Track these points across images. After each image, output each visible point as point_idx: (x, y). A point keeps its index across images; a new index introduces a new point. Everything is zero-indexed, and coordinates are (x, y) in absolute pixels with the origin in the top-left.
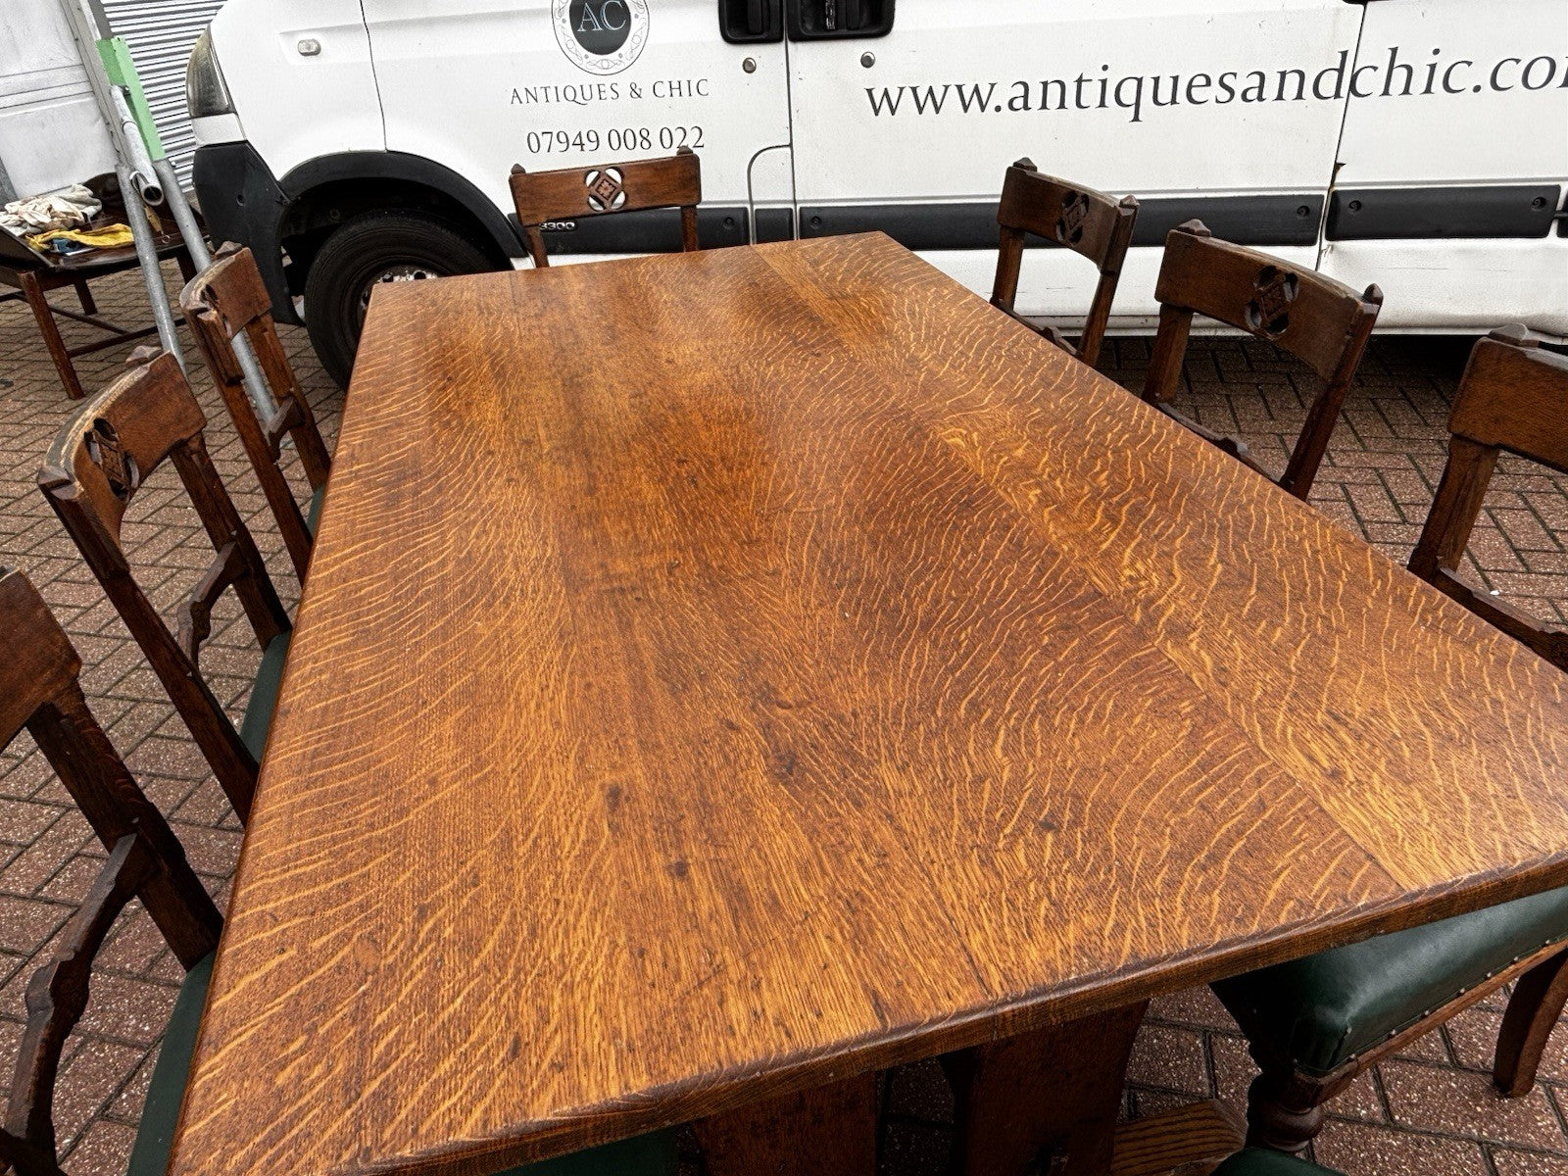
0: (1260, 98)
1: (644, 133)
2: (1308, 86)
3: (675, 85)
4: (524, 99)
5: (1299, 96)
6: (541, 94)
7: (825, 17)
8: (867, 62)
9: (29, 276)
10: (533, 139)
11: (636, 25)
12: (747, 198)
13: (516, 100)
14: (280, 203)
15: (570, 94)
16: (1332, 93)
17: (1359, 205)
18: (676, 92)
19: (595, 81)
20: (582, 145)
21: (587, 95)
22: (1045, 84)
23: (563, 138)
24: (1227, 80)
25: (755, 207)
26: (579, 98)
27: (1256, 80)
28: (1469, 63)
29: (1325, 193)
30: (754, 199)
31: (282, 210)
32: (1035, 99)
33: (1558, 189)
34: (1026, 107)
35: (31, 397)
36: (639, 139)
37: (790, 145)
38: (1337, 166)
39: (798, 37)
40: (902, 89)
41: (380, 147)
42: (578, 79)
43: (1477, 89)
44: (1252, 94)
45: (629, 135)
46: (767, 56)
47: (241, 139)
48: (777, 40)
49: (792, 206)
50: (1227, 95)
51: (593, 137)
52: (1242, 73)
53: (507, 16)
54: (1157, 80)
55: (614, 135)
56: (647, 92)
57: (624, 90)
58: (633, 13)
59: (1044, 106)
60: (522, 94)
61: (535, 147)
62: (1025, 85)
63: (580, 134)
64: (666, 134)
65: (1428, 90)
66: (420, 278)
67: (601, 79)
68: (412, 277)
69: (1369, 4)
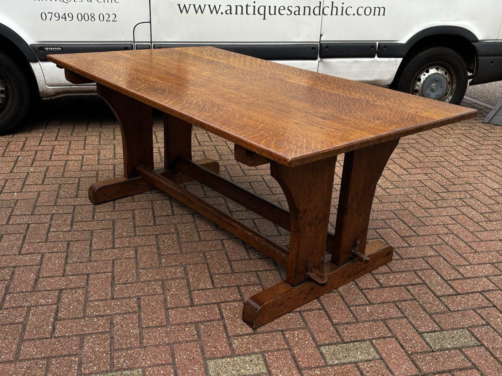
0: (299, 14)
1: (93, 15)
2: (312, 12)
5: (309, 14)
10: (43, 15)
12: (133, 40)
16: (318, 14)
17: (327, 47)
18: (106, 1)
20: (65, 18)
22: (236, 6)
23: (57, 15)
24: (290, 8)
25: (135, 44)
26: (66, 1)
27: (297, 9)
28: (351, 7)
29: (318, 44)
30: (135, 40)
32: (234, 11)
33: (376, 43)
34: (231, 13)
36: (90, 17)
37: (150, 22)
38: (321, 35)
40: (190, 5)
44: (297, 13)
45: (86, 16)
49: (150, 44)
50: (290, 13)
51: (70, 15)
52: (294, 6)
55: (80, 16)
59: (236, 13)
61: (44, 18)
62: (230, 6)
63: (65, 14)
64: (101, 16)
65: (342, 14)
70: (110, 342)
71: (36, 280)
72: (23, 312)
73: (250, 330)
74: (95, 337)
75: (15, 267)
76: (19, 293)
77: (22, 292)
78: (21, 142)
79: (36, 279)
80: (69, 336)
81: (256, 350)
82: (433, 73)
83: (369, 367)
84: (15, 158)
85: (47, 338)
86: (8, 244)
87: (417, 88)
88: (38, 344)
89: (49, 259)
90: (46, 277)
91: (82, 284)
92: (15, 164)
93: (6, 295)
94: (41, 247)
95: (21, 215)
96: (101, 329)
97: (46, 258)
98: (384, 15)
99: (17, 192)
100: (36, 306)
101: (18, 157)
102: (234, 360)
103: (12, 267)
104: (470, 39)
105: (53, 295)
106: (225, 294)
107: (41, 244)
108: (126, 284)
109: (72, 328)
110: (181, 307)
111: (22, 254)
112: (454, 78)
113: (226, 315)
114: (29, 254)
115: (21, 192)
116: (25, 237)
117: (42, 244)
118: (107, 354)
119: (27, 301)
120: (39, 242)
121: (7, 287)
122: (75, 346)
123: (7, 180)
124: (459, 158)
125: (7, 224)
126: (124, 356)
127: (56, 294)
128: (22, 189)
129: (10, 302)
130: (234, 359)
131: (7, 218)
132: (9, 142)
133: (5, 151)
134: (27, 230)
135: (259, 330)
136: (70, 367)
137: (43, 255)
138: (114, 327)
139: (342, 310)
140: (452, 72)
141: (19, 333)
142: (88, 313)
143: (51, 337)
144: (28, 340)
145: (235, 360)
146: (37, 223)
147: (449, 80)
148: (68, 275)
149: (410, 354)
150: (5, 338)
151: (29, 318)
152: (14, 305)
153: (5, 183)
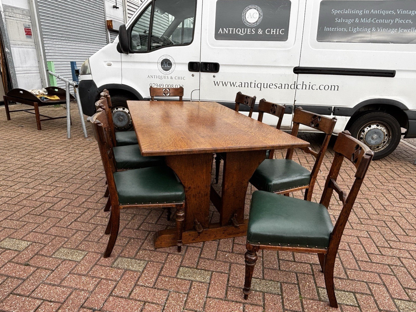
0: (281, 88)
2: (289, 87)
3: (179, 77)
5: (288, 88)
6: (154, 77)
7: (207, 68)
8: (214, 76)
9: (36, 103)
10: (151, 84)
11: (173, 66)
12: (191, 98)
15: (159, 77)
16: (293, 88)
18: (179, 79)
19: (164, 75)
20: (160, 86)
21: (162, 78)
22: (245, 83)
23: (156, 85)
24: (276, 85)
25: (192, 100)
26: (161, 78)
27: (281, 85)
28: (315, 85)
29: (293, 105)
32: (243, 85)
33: (332, 107)
34: (242, 87)
35: (29, 129)
36: (171, 86)
37: (199, 90)
38: (295, 101)
39: (202, 71)
40: (220, 82)
41: (120, 83)
42: (161, 75)
43: (317, 89)
46: (196, 74)
47: (92, 79)
48: (198, 71)
49: (199, 100)
50: (276, 87)
51: (162, 85)
52: (278, 84)
53: (149, 63)
54: (264, 84)
55: (167, 85)
56: (174, 78)
57: (170, 77)
58: (173, 64)
59: (245, 87)
60: (150, 76)
62: (242, 83)
63: (160, 84)
64: (176, 86)
65: (309, 89)
66: (124, 109)
67: (165, 75)
68: (122, 109)
69: (299, 74)
71: (84, 202)
73: (153, 249)
74: (83, 232)
76: (72, 206)
77: (74, 206)
81: (147, 259)
82: (373, 128)
83: (198, 286)
85: (64, 228)
86: (88, 185)
87: (361, 136)
88: (58, 229)
90: (89, 202)
93: (66, 206)
96: (88, 230)
97: (96, 194)
98: (338, 90)
100: (73, 213)
102: (131, 261)
103: (80, 194)
104: (402, 108)
107: (100, 187)
109: (77, 226)
110: (131, 229)
111: (89, 190)
112: (390, 132)
119: (72, 210)
121: (70, 202)
122: (71, 234)
124: (374, 183)
127: (85, 210)
129: (65, 209)
135: (158, 250)
136: (61, 242)
138: (94, 230)
139: (212, 251)
140: (389, 129)
142: (90, 221)
147: (386, 133)
148: (98, 203)
149: (229, 286)
151: (65, 217)
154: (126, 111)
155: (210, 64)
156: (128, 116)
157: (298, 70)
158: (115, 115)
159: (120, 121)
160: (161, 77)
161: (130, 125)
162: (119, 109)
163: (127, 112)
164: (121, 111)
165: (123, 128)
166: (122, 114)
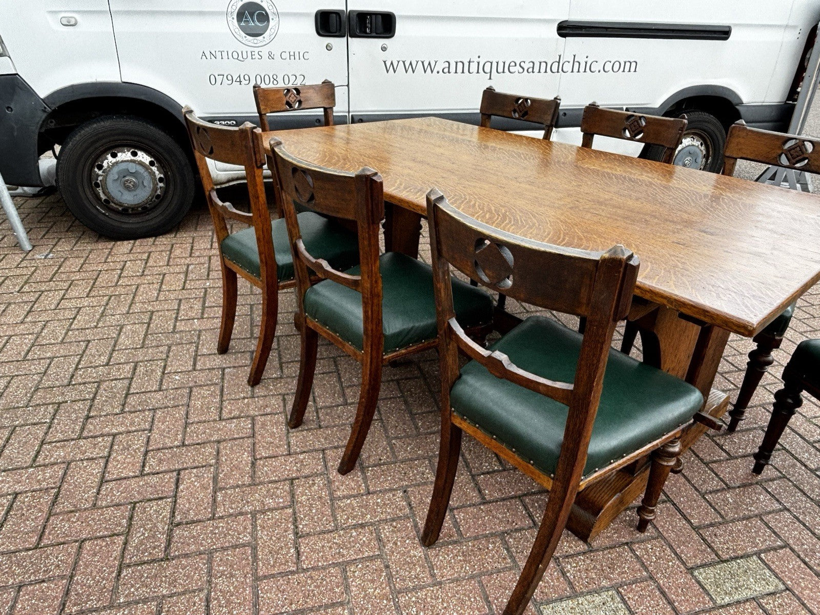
1: (275, 77)
3: (292, 53)
4: (209, 57)
6: (219, 55)
7: (367, 27)
8: (384, 49)
10: (212, 77)
13: (204, 57)
14: (44, 111)
15: (235, 55)
17: (565, 114)
18: (292, 58)
19: (250, 49)
20: (240, 82)
21: (245, 56)
23: (230, 78)
26: (240, 58)
31: (44, 116)
33: (623, 108)
36: (272, 80)
37: (348, 85)
39: (353, 35)
41: (117, 80)
42: (241, 48)
45: (267, 77)
46: (338, 43)
47: (14, 72)
48: (343, 36)
49: (347, 114)
51: (247, 78)
53: (201, 13)
55: (258, 77)
56: (277, 57)
57: (265, 55)
60: (208, 54)
61: (213, 82)
63: (239, 76)
64: (286, 77)
66: (134, 154)
67: (253, 49)
68: (129, 154)
69: (567, 38)
70: (387, 575)
71: (253, 464)
72: (247, 524)
74: (363, 566)
75: (219, 442)
76: (234, 487)
77: (238, 486)
78: (188, 245)
79: (252, 461)
80: (324, 568)
81: (604, 583)
82: (687, 144)
83: (779, 607)
84: (185, 268)
85: (292, 573)
86: (202, 403)
88: (282, 585)
89: (264, 425)
90: (266, 458)
91: (319, 467)
92: (186, 276)
93: (215, 493)
94: (248, 405)
95: (210, 355)
96: (367, 551)
97: (258, 424)
99: (198, 319)
100: (263, 512)
101: (188, 265)
102: (578, 603)
103: (214, 442)
104: (734, 101)
105: (282, 489)
106: (522, 479)
107: (246, 400)
108: (380, 465)
109: (324, 552)
110: (470, 506)
111: (224, 420)
112: (711, 150)
113: (537, 517)
114: (234, 418)
115: (202, 318)
116: (222, 391)
117: (248, 401)
118: (388, 600)
119: (248, 502)
120: (244, 398)
121: (214, 477)
122: (338, 587)
123: (180, 300)
125: (194, 369)
126: (415, 603)
128: (203, 313)
129: (224, 505)
130: (578, 601)
131: (192, 359)
132: (173, 245)
133: (169, 258)
134: (223, 379)
135: (594, 544)
137: (253, 419)
138: (384, 547)
139: (695, 501)
140: (709, 143)
141: (248, 564)
142: (341, 522)
143: (297, 569)
144: (265, 577)
145: (580, 602)
146: (234, 367)
147: (704, 152)
148: (296, 453)
150: (232, 576)
151: (257, 535)
152: (231, 511)
153: (179, 305)
154: (143, 160)
155: (374, 17)
156: (150, 173)
157: (567, 29)
158: (114, 175)
159: (128, 188)
160: (240, 55)
161: (158, 197)
162: (119, 154)
163: (147, 163)
164: (127, 161)
165: (140, 209)
166: (133, 168)
